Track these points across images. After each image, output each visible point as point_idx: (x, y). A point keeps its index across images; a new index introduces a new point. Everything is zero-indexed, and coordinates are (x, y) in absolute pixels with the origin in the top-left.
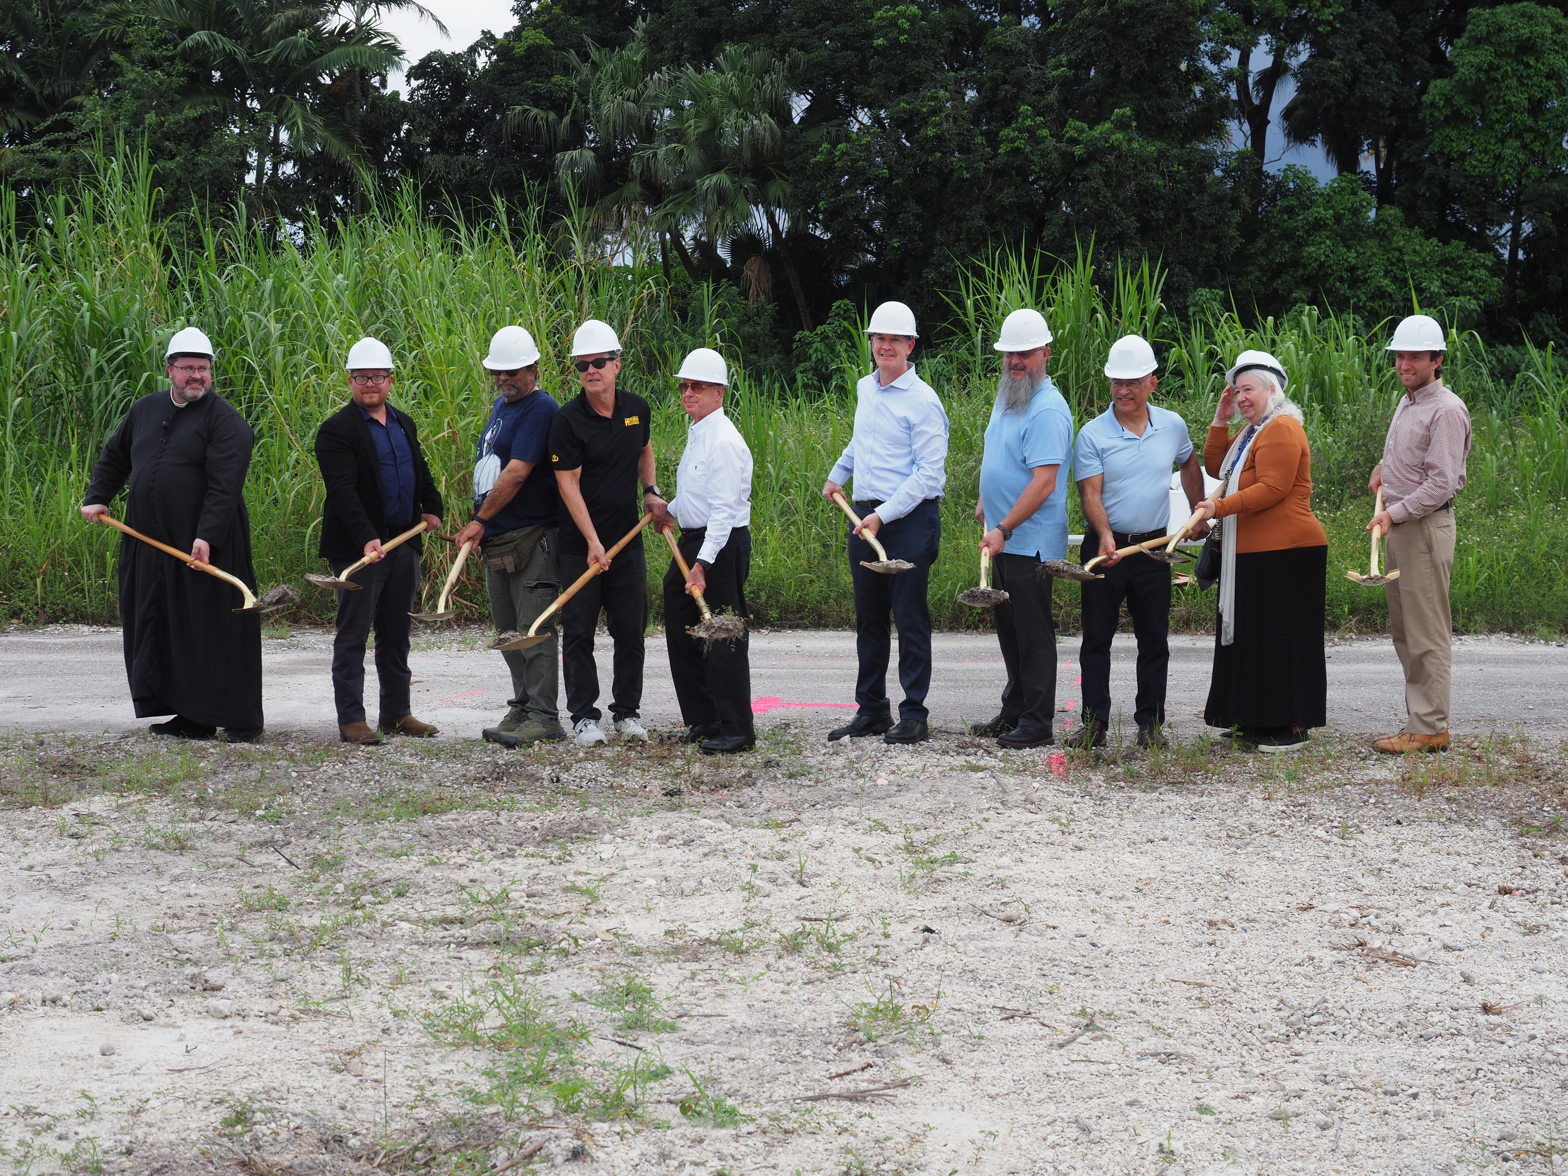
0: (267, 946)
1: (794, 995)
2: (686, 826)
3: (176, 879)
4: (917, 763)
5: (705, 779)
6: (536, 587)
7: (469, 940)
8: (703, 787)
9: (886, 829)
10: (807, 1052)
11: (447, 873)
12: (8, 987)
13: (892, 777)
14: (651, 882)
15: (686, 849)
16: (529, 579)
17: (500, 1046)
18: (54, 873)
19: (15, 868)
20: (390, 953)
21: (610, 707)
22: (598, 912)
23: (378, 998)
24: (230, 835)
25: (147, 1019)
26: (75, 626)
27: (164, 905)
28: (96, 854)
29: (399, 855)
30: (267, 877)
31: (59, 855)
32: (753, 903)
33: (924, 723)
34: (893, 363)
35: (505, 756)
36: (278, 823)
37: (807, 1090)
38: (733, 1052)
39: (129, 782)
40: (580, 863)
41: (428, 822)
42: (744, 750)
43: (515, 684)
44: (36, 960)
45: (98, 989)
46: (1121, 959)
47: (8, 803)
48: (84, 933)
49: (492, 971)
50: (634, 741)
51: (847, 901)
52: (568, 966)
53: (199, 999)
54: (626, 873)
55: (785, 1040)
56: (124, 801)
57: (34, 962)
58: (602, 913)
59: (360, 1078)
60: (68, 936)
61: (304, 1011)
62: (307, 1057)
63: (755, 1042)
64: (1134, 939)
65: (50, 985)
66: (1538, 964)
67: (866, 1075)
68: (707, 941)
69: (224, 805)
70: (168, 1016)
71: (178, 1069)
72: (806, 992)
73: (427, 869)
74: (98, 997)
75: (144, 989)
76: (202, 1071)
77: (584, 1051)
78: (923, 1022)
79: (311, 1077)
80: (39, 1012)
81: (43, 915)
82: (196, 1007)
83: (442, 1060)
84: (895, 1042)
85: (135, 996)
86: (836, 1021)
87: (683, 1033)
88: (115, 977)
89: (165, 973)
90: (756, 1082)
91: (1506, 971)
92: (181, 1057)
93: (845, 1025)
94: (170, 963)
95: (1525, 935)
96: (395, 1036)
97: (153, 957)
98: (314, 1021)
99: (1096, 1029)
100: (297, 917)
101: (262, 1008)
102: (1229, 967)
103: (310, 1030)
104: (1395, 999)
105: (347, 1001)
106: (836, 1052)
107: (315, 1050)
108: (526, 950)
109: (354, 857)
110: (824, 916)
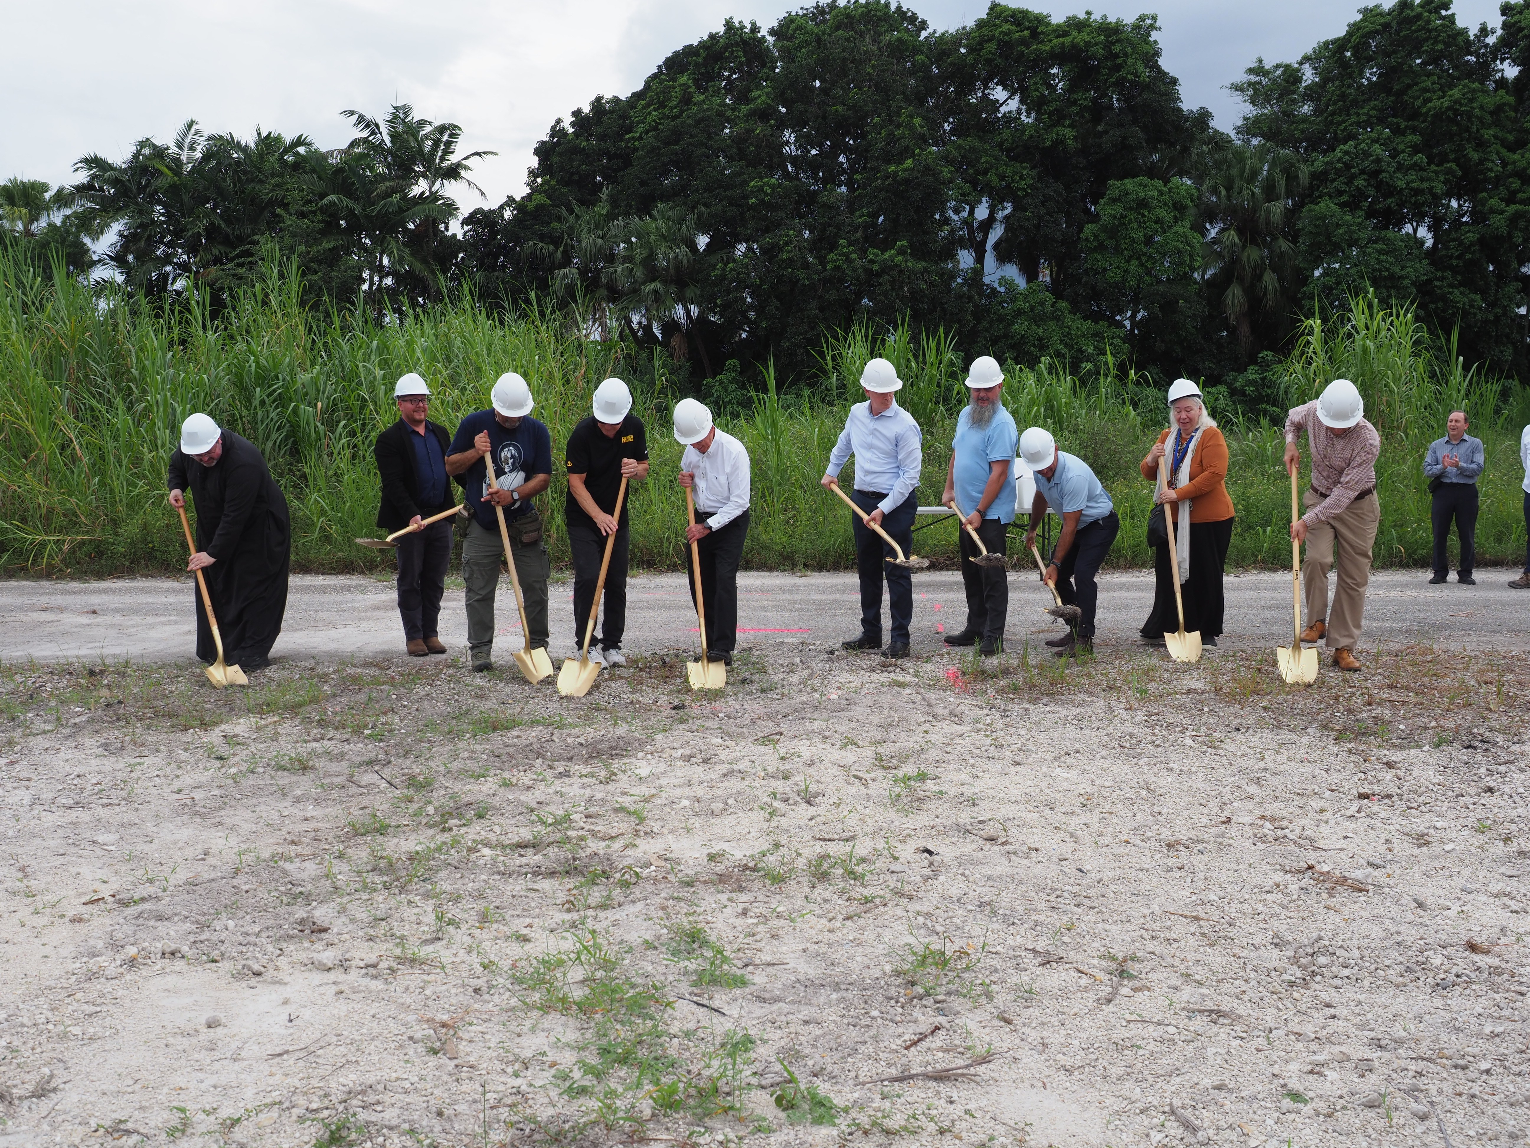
0: (370, 878)
1: (840, 935)
2: (701, 744)
3: (297, 800)
4: (855, 680)
7: (543, 868)
9: (854, 743)
10: (875, 1013)
11: (518, 794)
12: (133, 939)
13: (840, 693)
14: (686, 803)
15: (706, 767)
17: (585, 1008)
18: (198, 795)
19: (167, 790)
20: (476, 885)
22: (646, 833)
23: (468, 940)
24: (342, 756)
25: (258, 974)
27: (284, 829)
28: (234, 777)
29: (478, 778)
30: (371, 797)
31: (205, 777)
32: (774, 824)
36: (381, 741)
37: (889, 1065)
38: (806, 1012)
39: (268, 705)
40: (624, 781)
41: (497, 739)
44: (164, 902)
45: (215, 937)
46: (1113, 887)
47: (172, 727)
48: (213, 864)
49: (567, 906)
51: (853, 821)
52: (633, 901)
53: (307, 944)
54: (664, 795)
55: (849, 995)
56: (263, 722)
57: (161, 906)
58: (650, 834)
59: (456, 1062)
60: (199, 867)
61: (401, 960)
62: (403, 1030)
63: (822, 1000)
64: (1112, 864)
65: (172, 933)
66: (1458, 882)
67: (937, 1041)
68: (746, 867)
69: (340, 726)
70: (277, 969)
71: (278, 1050)
72: (850, 931)
73: (501, 792)
74: (214, 947)
75: (258, 935)
76: (302, 1054)
77: (666, 1016)
78: (967, 968)
79: (407, 1062)
80: (158, 967)
81: (181, 844)
82: (303, 956)
83: (533, 1030)
84: (949, 994)
85: (248, 943)
86: (888, 968)
87: (753, 988)
88: (231, 924)
89: (277, 916)
90: (837, 1056)
91: (1441, 892)
92: (283, 1031)
93: (898, 973)
94: (284, 898)
95: (1419, 846)
96: (486, 997)
97: (269, 892)
98: (410, 974)
99: (1131, 977)
100: (396, 840)
101: (363, 956)
102: (1213, 897)
103: (407, 989)
104: (1377, 932)
105: (440, 943)
106: (900, 1010)
107: (411, 1018)
108: (593, 880)
109: (441, 778)
110: (836, 837)
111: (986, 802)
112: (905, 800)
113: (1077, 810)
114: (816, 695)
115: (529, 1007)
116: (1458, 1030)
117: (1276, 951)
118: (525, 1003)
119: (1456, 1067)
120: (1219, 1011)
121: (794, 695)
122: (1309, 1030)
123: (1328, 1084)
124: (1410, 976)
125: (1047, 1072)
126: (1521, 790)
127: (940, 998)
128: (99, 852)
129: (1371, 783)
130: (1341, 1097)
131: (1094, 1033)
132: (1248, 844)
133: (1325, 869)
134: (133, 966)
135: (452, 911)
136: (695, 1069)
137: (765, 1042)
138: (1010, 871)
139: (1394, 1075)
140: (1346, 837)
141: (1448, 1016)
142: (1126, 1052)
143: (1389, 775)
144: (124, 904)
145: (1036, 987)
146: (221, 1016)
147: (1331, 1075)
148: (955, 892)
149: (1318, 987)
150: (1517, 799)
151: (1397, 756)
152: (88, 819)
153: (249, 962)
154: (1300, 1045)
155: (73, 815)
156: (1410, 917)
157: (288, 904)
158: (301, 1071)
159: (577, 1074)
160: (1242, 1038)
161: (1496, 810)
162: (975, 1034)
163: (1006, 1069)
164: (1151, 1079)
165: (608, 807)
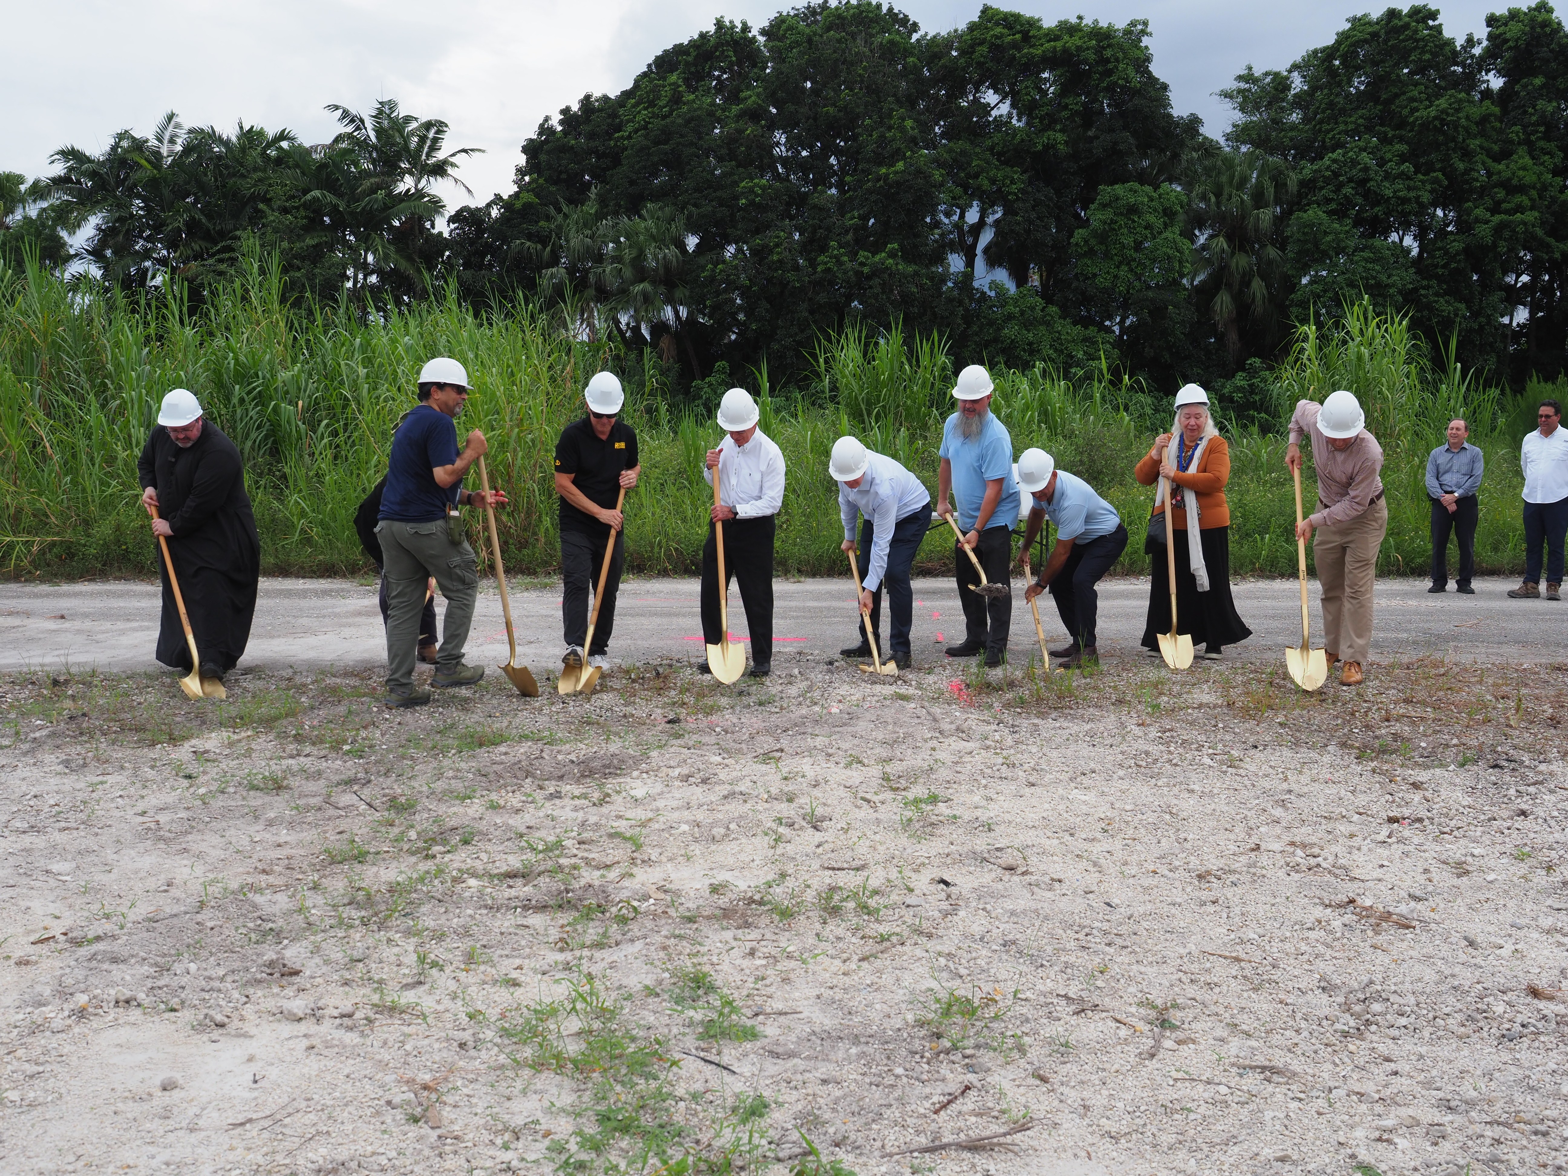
0: (347, 912)
1: (856, 978)
2: (699, 763)
3: (270, 823)
4: (857, 693)
7: (533, 902)
9: (859, 761)
10: (899, 1071)
11: (506, 818)
13: (841, 706)
14: (685, 827)
15: (706, 787)
17: (581, 1066)
18: (163, 818)
19: (130, 812)
20: (462, 921)
22: (643, 861)
23: (452, 985)
24: (319, 773)
25: (222, 1025)
27: (255, 856)
28: (204, 796)
29: (463, 799)
30: (349, 820)
31: (171, 798)
32: (779, 851)
36: (361, 757)
37: (918, 1133)
38: (824, 1070)
39: (242, 718)
40: (618, 803)
41: (484, 756)
44: (121, 941)
45: (175, 982)
46: (1145, 924)
47: (139, 741)
48: (178, 894)
49: (560, 945)
51: (861, 849)
52: (631, 940)
53: (276, 990)
54: (662, 819)
55: (869, 1050)
56: (236, 737)
57: (116, 947)
58: (647, 862)
59: (439, 1132)
60: (161, 900)
61: (379, 1009)
62: (381, 1093)
63: (841, 1055)
64: (1141, 897)
65: (128, 978)
66: (1506, 917)
67: (968, 1103)
68: (751, 901)
69: (317, 741)
70: (242, 1019)
71: (240, 1119)
72: (866, 973)
73: (488, 815)
74: (174, 993)
75: (222, 979)
76: (266, 1123)
77: (671, 1074)
78: (996, 1018)
79: (384, 1132)
80: (110, 1018)
81: (143, 874)
82: (270, 1004)
83: (524, 1092)
84: (978, 1047)
85: (212, 989)
86: (910, 1017)
87: (765, 1041)
88: (193, 967)
89: (244, 958)
90: (860, 1121)
91: (1491, 929)
92: (247, 1095)
93: (921, 1024)
94: (253, 936)
95: (1459, 876)
96: (473, 1053)
97: (237, 928)
98: (389, 1025)
99: (1174, 1028)
100: (375, 869)
101: (338, 1003)
102: (1252, 936)
103: (385, 1043)
104: (1430, 975)
105: (421, 989)
106: (926, 1067)
107: (390, 1078)
108: (588, 915)
109: (424, 800)
110: (846, 865)
111: (1002, 827)
112: (917, 825)
113: (1099, 835)
114: (817, 708)
115: (518, 1065)
116: (1532, 1089)
117: (1325, 996)
118: (515, 1060)
119: (1536, 1133)
120: (1273, 1068)
121: (793, 708)
122: (1369, 1087)
123: (1399, 1154)
124: (1471, 1027)
125: (1090, 1139)
126: (1556, 813)
127: (968, 1052)
128: (52, 883)
129: (1399, 806)
130: (1416, 1169)
131: (1139, 1093)
132: (1281, 874)
133: (1368, 903)
134: (82, 1017)
135: (436, 952)
136: (704, 1138)
137: (780, 1105)
138: (1033, 905)
139: (1470, 1143)
140: (1382, 866)
141: (1520, 1073)
142: (1176, 1116)
143: (1417, 797)
144: (77, 943)
145: (1072, 1039)
146: (178, 1076)
147: (1402, 1143)
148: (977, 929)
149: (1375, 1038)
150: (1553, 823)
151: (1423, 776)
152: (42, 845)
153: (212, 1012)
154: (1363, 1107)
155: (27, 840)
156: (1463, 958)
157: (257, 942)
158: (265, 1145)
159: (573, 1147)
160: (1301, 1100)
161: (1532, 835)
162: (1010, 1094)
163: (1045, 1135)
164: (1206, 1149)
165: (602, 832)
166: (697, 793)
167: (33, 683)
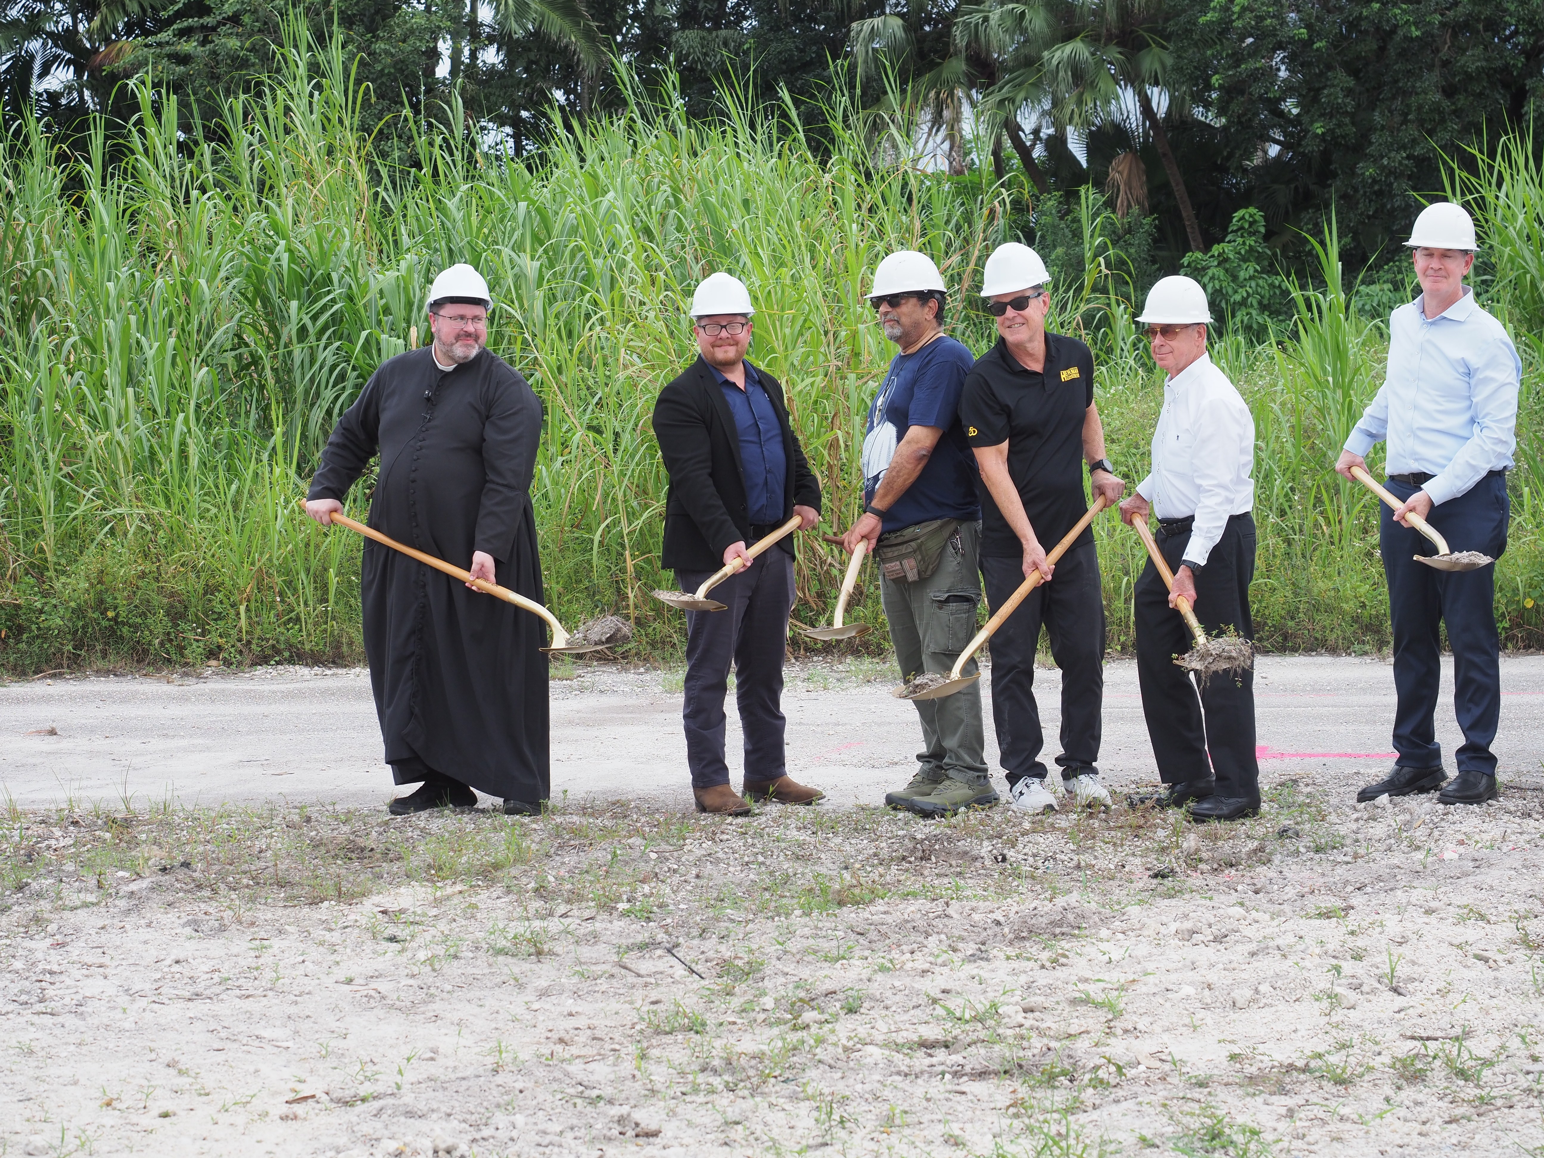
0: (701, 1078)
1: (1438, 1138)
2: (1209, 917)
3: (544, 994)
4: (1492, 830)
5: (1205, 855)
6: (947, 600)
7: (968, 1069)
8: (1202, 866)
9: (1482, 917)
11: (907, 981)
12: (387, 1133)
13: (1461, 849)
14: (1188, 990)
15: (1220, 946)
16: (938, 590)
18: (382, 986)
19: (329, 981)
20: (867, 1087)
21: (1058, 761)
22: (1126, 1031)
23: (870, 1145)
24: (594, 936)
26: (291, 668)
27: (542, 1027)
28: (430, 961)
29: (836, 959)
30: (664, 989)
31: (380, 964)
32: (1336, 1018)
33: (1492, 776)
34: (1445, 286)
35: (923, 829)
36: (650, 919)
39: (438, 869)
40: (1079, 967)
41: (852, 914)
42: (1246, 816)
43: (926, 733)
44: (408, 1098)
45: (503, 1135)
47: (291, 898)
48: (451, 1064)
49: (1012, 1110)
50: (1092, 806)
51: (1469, 1013)
52: (1117, 1101)
53: (635, 1148)
54: (1151, 979)
56: (440, 893)
57: (404, 1104)
58: (1131, 1032)
60: (431, 1067)
65: (436, 1131)
68: (1291, 1068)
69: (575, 897)
72: (1453, 1134)
73: (879, 977)
75: (562, 1133)
81: (391, 1041)
100: (722, 1040)
108: (1050, 1080)
109: (774, 961)
110: (1439, 1034)
114: (1418, 855)
121: (1376, 855)
128: (269, 1048)
144: (347, 1102)
152: (228, 1011)
165: (1060, 996)
166: (1207, 954)
167: (75, 823)
